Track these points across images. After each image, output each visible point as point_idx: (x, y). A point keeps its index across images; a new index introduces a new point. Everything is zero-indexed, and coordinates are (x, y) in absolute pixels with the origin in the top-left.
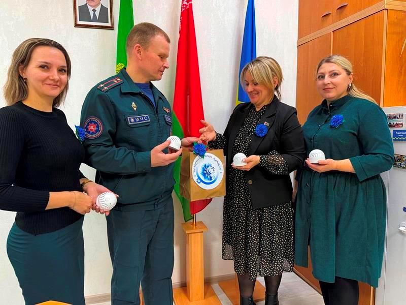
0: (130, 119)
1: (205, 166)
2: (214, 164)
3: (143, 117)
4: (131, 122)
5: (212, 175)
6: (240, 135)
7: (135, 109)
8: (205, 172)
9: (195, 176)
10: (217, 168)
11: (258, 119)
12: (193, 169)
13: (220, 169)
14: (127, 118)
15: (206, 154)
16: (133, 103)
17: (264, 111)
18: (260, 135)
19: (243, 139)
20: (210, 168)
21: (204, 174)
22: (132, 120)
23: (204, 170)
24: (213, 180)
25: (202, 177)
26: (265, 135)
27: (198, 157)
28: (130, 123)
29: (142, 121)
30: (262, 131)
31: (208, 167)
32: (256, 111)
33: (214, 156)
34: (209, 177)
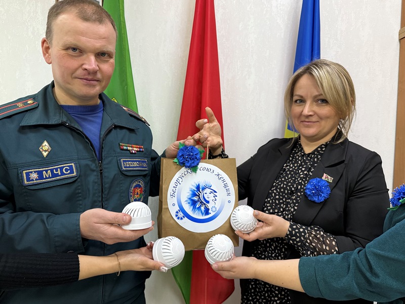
0: (28, 174)
1: (198, 187)
2: (216, 185)
3: (61, 169)
4: (28, 179)
5: (210, 206)
6: (276, 195)
7: (45, 154)
8: (196, 198)
9: (174, 205)
10: (221, 193)
11: (310, 169)
12: (170, 191)
13: (229, 194)
14: (22, 173)
15: (202, 165)
16: (45, 143)
17: (321, 155)
18: (316, 199)
19: (280, 204)
20: (208, 191)
21: (194, 203)
22: (34, 176)
23: (194, 195)
24: (212, 214)
25: (188, 209)
26: (326, 201)
27: (183, 169)
28: (26, 182)
29: (57, 175)
30: (318, 191)
31: (203, 189)
32: (305, 154)
33: (217, 170)
34: (203, 208)
